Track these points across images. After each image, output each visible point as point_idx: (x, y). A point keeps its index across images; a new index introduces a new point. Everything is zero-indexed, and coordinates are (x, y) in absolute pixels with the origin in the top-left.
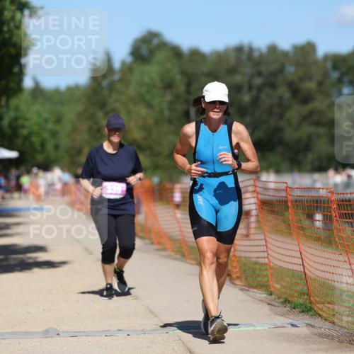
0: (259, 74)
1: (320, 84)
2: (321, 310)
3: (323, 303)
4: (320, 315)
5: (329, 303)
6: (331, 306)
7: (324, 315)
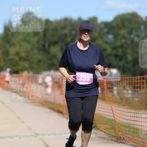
0: (74, 29)
1: (99, 34)
2: (100, 127)
3: (100, 124)
4: (99, 129)
5: (103, 124)
6: (104, 125)
7: (101, 129)
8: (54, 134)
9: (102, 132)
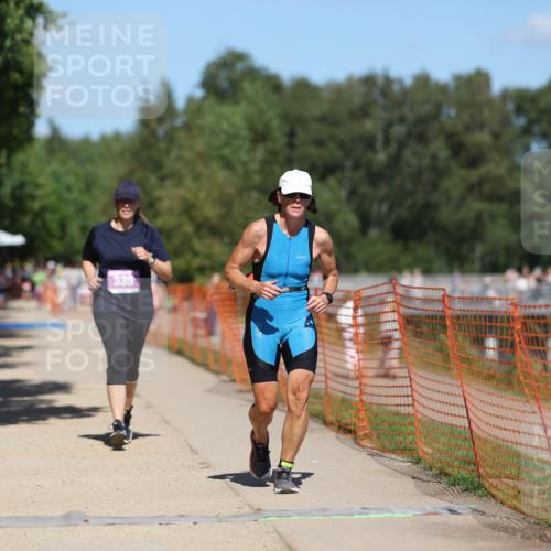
0: (402, 120)
2: (496, 488)
3: (499, 477)
4: (493, 496)
5: (507, 477)
6: (511, 482)
7: (500, 495)
8: (323, 511)
9: (504, 508)
